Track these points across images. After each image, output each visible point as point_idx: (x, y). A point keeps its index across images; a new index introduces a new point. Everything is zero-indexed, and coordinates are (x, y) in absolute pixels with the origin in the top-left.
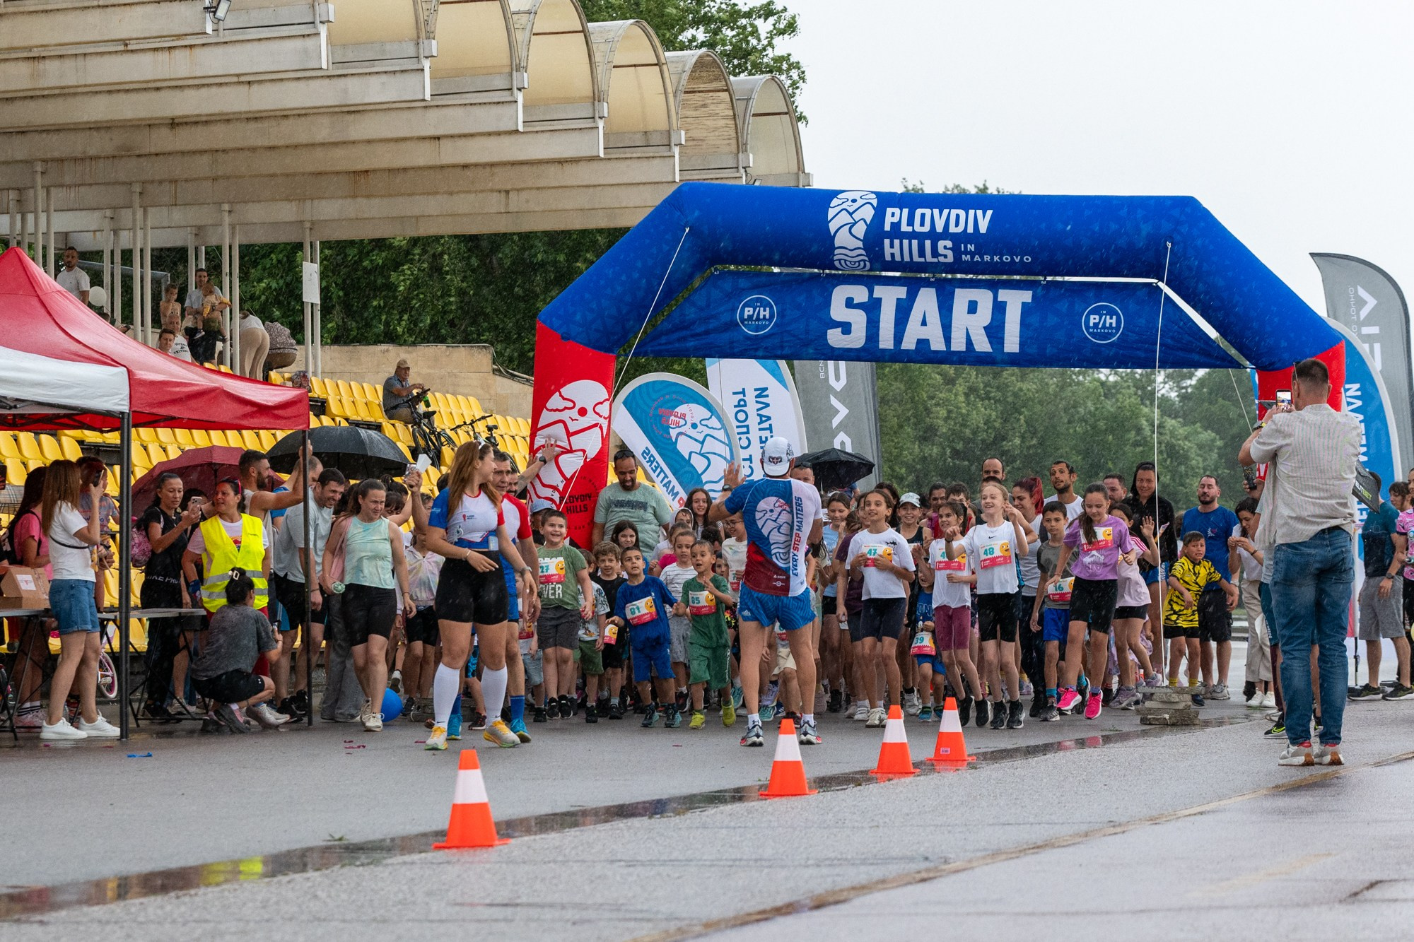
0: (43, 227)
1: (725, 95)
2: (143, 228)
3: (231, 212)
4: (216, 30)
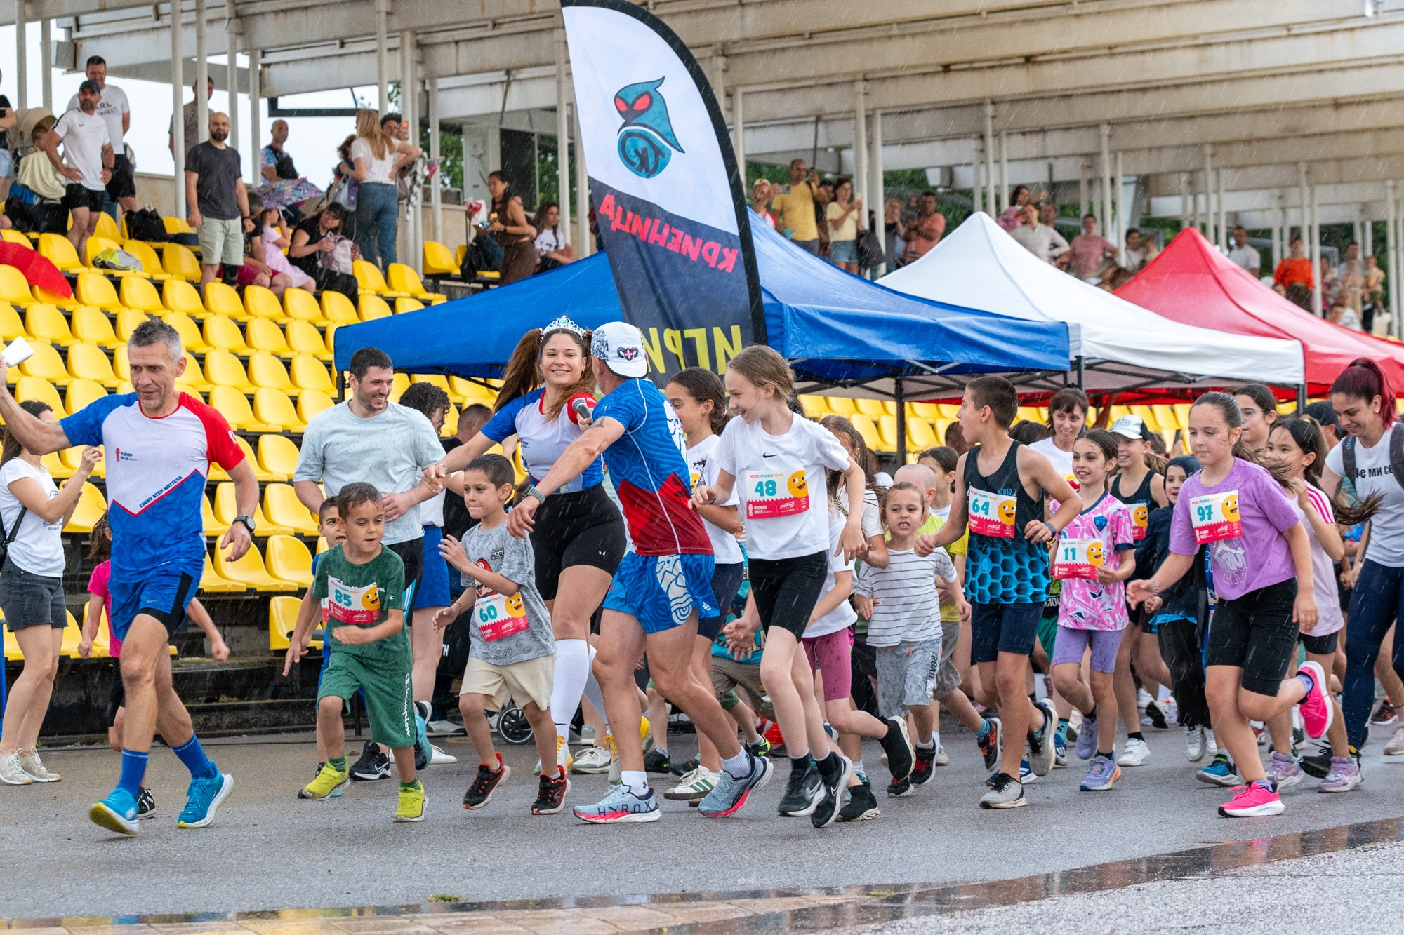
0: (1214, 208)
2: (1310, 206)
3: (1395, 188)
4: (1375, 13)
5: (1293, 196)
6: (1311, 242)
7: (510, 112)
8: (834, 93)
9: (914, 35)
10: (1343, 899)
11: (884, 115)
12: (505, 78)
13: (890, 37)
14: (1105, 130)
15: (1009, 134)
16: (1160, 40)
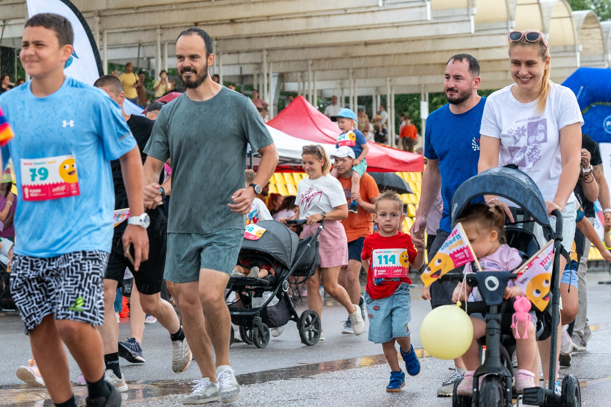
0: (312, 88)
1: (598, 30)
2: (354, 88)
3: (390, 81)
4: (383, 4)
5: (346, 83)
6: (354, 103)
7: (5, 39)
8: (147, 34)
9: (182, 9)
10: (359, 388)
11: (168, 44)
12: (3, 24)
13: (172, 10)
14: (265, 53)
15: (223, 54)
16: (290, 14)
